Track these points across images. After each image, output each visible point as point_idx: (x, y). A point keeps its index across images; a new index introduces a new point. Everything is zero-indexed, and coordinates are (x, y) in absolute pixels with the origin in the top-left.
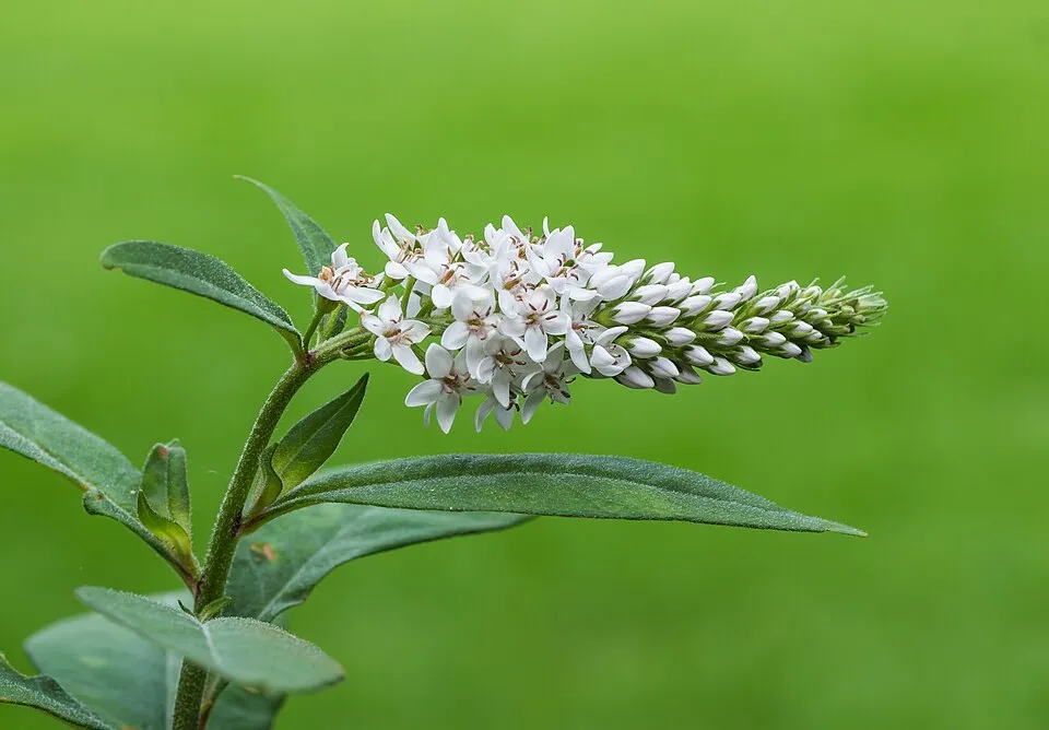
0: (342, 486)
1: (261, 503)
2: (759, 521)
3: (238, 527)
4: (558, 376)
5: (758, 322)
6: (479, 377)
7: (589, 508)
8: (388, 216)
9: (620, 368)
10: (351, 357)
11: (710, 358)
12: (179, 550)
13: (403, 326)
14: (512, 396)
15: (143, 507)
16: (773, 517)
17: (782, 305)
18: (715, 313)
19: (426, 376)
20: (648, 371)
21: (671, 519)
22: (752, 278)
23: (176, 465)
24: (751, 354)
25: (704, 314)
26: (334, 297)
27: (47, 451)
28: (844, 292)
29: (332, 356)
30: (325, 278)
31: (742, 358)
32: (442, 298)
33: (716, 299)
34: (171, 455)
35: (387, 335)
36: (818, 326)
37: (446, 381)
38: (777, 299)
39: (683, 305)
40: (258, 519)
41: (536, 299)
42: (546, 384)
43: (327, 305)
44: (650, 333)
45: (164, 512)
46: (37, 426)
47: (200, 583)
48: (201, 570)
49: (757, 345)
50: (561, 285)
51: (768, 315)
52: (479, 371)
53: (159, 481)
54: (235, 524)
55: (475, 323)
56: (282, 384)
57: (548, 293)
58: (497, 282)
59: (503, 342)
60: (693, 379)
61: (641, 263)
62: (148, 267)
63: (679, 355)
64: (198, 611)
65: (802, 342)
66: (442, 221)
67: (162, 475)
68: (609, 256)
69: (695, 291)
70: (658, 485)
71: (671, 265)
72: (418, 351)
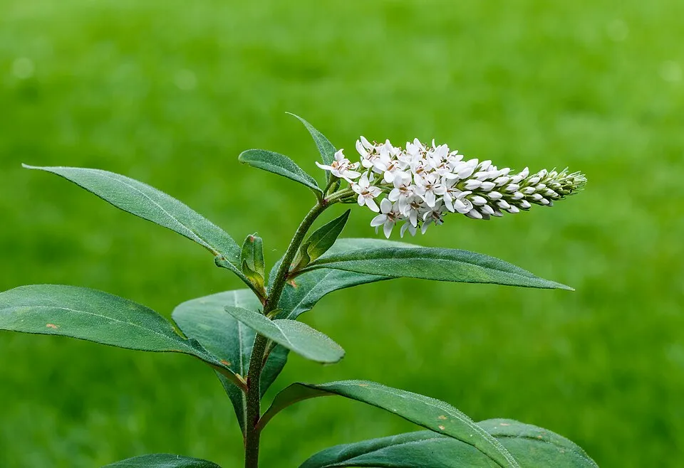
0: (336, 260)
1: (298, 266)
2: (527, 283)
3: (287, 276)
4: (439, 213)
5: (530, 189)
6: (404, 214)
7: (452, 277)
8: (362, 137)
9: (468, 210)
10: (344, 202)
11: (508, 206)
12: (259, 285)
13: (370, 190)
14: (418, 221)
15: (245, 267)
16: (533, 282)
17: (541, 181)
18: (511, 185)
19: (380, 212)
20: (480, 211)
21: (489, 283)
22: (527, 168)
23: (258, 246)
24: (526, 204)
25: (505, 186)
26: (339, 176)
27: (197, 235)
28: (568, 174)
29: (335, 201)
30: (334, 166)
31: (522, 205)
32: (389, 178)
33: (511, 178)
34: (255, 240)
35: (363, 194)
36: (557, 190)
37: (389, 214)
38: (539, 179)
39: (495, 181)
40: (296, 273)
41: (431, 178)
42: (434, 216)
43: (335, 179)
44: (481, 194)
45: (252, 268)
46: (193, 222)
47: (267, 300)
48: (267, 294)
49: (530, 199)
50: (442, 172)
51: (534, 186)
52: (405, 211)
53: (249, 252)
54: (285, 275)
55: (403, 189)
56: (312, 213)
57: (436, 175)
58: (413, 170)
59: (415, 197)
60: (500, 215)
61: (476, 161)
62: (259, 162)
63: (494, 204)
64: (266, 314)
65: (549, 198)
66: (388, 141)
67: (250, 250)
68: (461, 157)
69: (502, 175)
70: (481, 265)
71: (490, 162)
72: (377, 201)
